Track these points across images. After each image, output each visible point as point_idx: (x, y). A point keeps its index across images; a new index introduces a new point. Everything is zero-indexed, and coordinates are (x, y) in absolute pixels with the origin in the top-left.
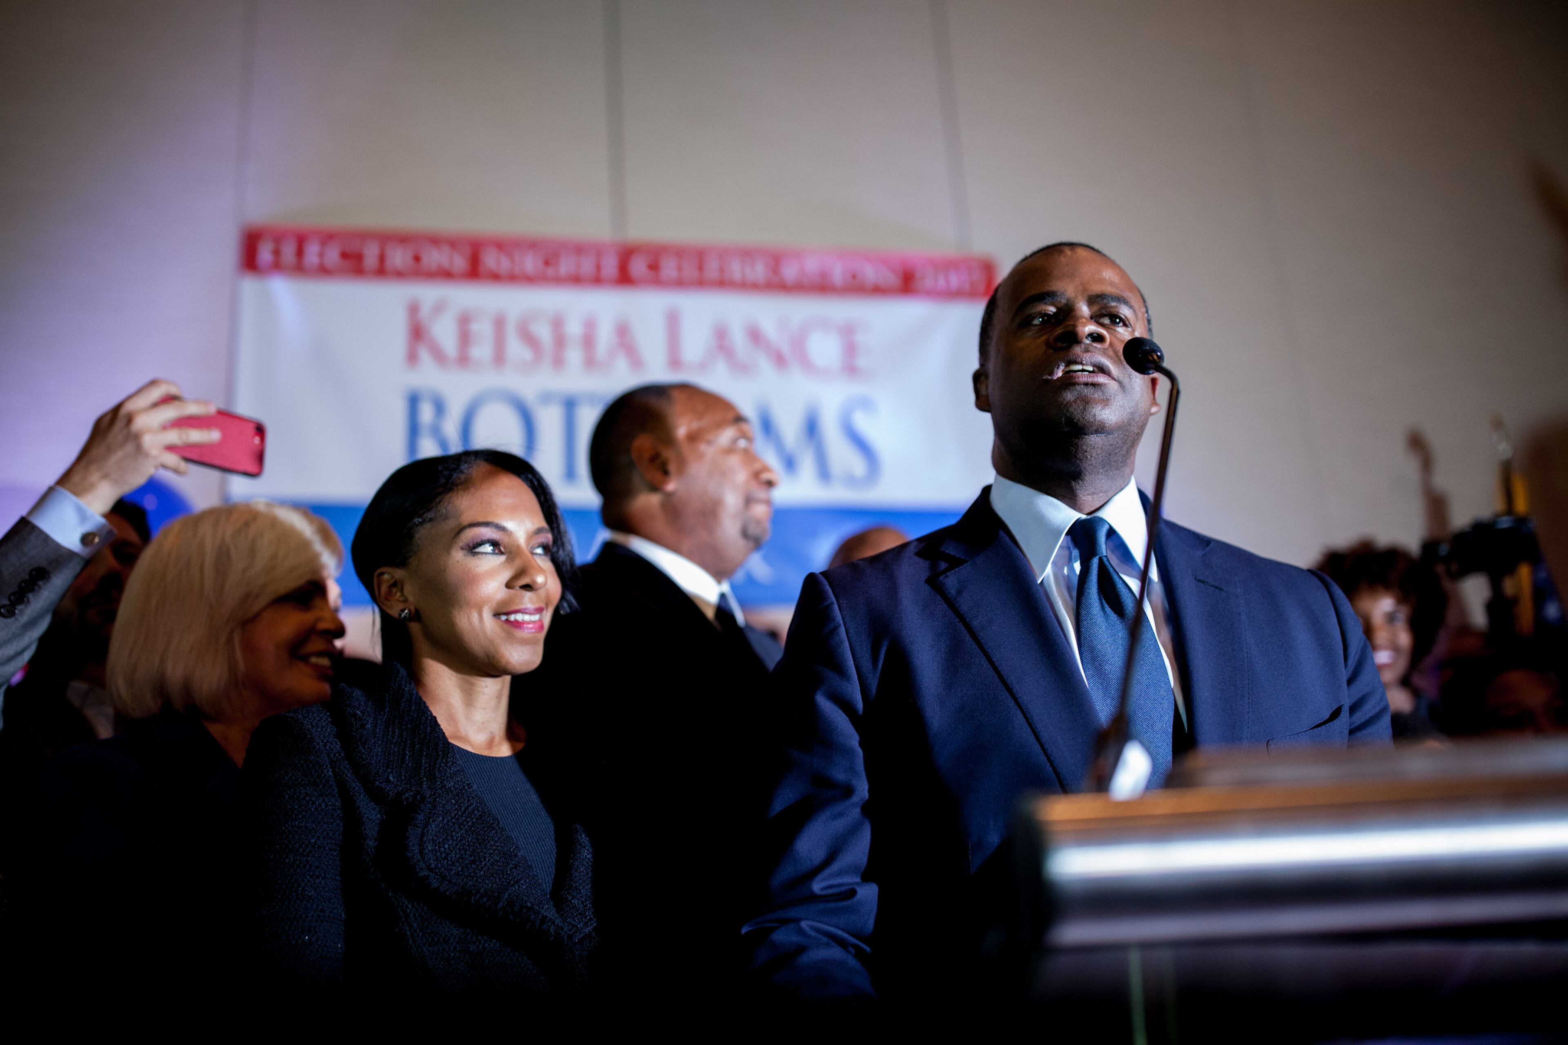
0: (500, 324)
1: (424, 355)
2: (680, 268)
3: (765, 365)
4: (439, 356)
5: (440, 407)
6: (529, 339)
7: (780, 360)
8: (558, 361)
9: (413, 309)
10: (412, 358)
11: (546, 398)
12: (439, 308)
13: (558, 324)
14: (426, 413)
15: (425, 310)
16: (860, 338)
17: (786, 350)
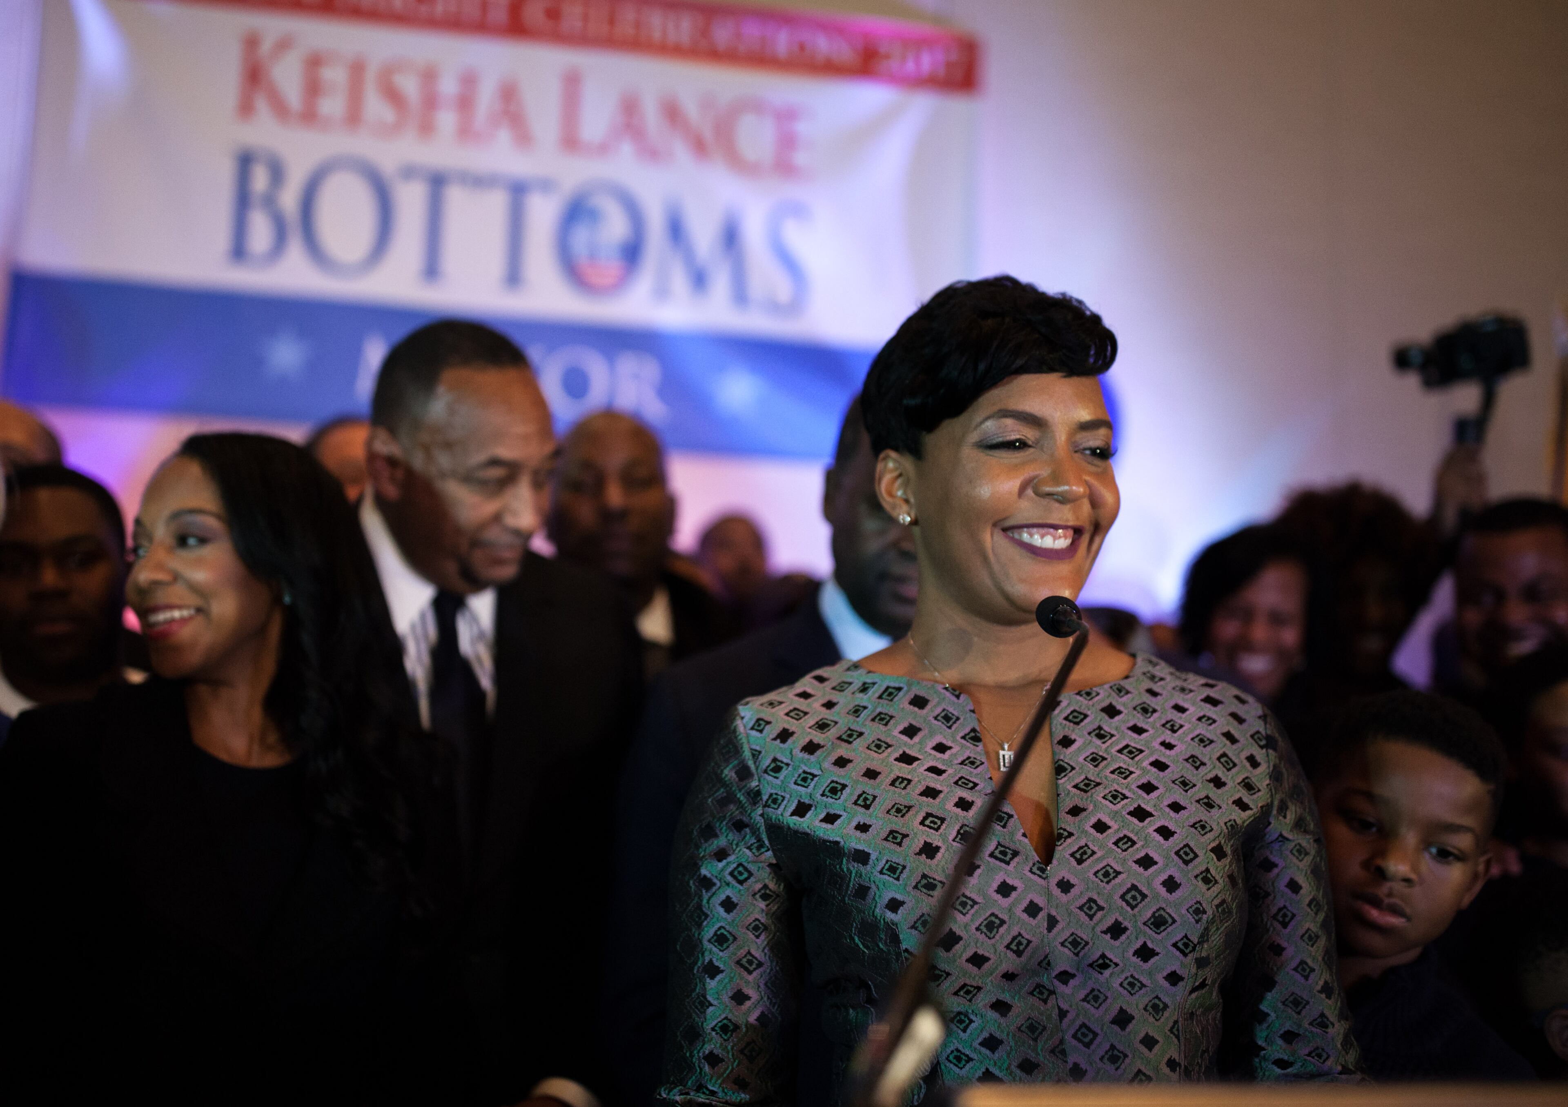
0: (357, 69)
1: (262, 104)
2: (585, 18)
3: (681, 152)
4: (280, 109)
5: (277, 173)
6: (393, 96)
7: (700, 147)
8: (427, 128)
9: (251, 42)
10: (246, 108)
11: (409, 172)
12: (284, 45)
13: (429, 76)
14: (260, 180)
15: (266, 46)
16: (802, 128)
17: (708, 134)
